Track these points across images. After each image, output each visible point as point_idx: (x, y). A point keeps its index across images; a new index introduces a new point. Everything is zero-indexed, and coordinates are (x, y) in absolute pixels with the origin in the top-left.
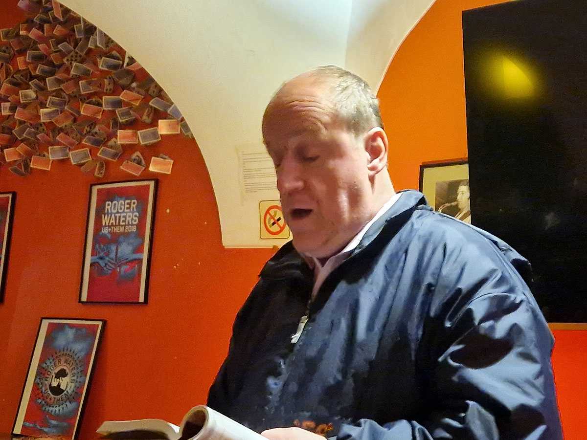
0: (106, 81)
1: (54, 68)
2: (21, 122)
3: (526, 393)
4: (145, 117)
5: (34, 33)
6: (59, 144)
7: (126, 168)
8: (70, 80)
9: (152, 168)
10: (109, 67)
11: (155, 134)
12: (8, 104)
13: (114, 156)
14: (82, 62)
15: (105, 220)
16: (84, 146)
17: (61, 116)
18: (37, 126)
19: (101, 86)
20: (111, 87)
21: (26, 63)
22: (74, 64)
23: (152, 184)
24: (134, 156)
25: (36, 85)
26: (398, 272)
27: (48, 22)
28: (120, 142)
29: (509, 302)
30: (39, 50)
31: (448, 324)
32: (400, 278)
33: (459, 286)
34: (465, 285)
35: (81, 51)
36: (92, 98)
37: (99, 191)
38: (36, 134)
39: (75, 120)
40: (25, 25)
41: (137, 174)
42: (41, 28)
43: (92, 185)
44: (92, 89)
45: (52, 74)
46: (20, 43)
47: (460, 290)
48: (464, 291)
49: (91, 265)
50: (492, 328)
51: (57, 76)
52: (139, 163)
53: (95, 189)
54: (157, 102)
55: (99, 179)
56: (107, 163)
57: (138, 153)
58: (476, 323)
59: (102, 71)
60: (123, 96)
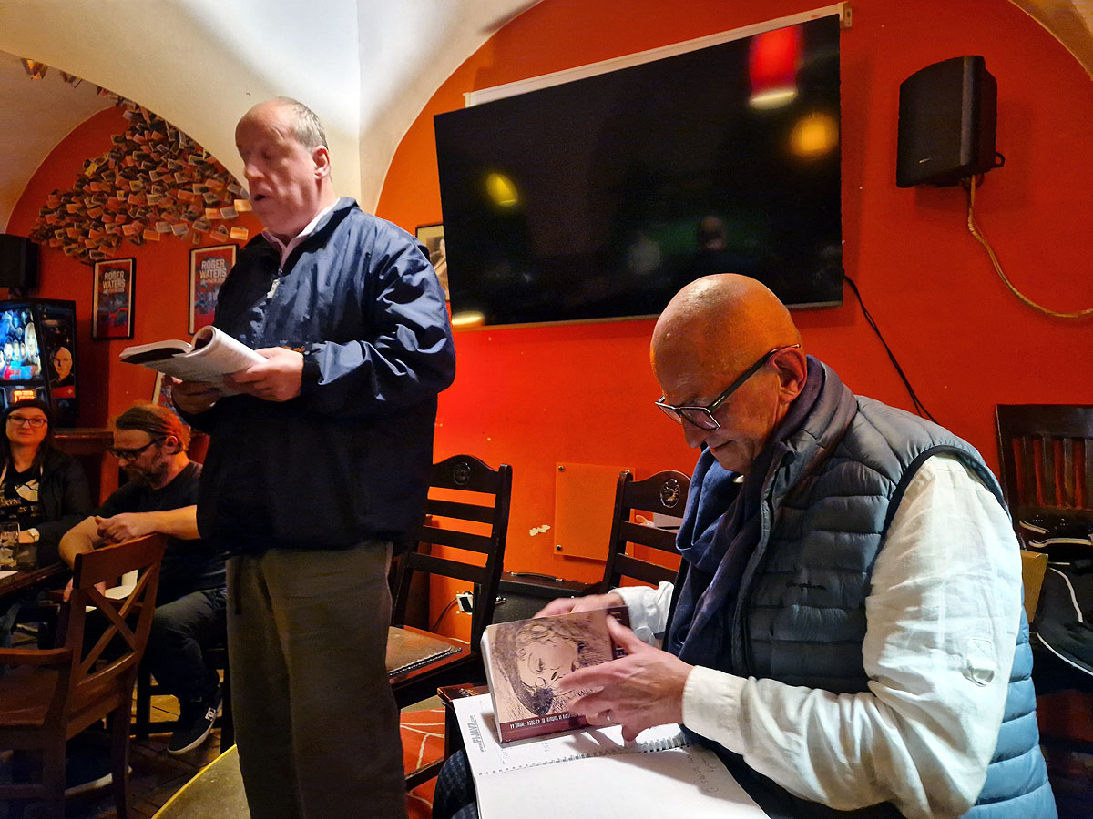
0: (196, 174)
1: (154, 165)
2: (134, 206)
3: (433, 319)
4: (226, 200)
5: (137, 138)
6: (163, 220)
7: (215, 236)
8: (167, 173)
9: (233, 235)
10: (196, 162)
11: (234, 212)
12: (122, 192)
13: (206, 228)
14: (175, 159)
15: (203, 275)
16: (183, 222)
17: (163, 200)
18: (147, 209)
19: (192, 176)
20: (200, 178)
21: (134, 161)
22: (169, 160)
23: (234, 248)
24: (220, 228)
25: (143, 177)
26: (345, 247)
27: (147, 129)
28: (208, 218)
29: (419, 264)
30: (141, 150)
31: (382, 277)
32: (346, 251)
33: (387, 253)
34: (391, 252)
35: (175, 151)
36: (186, 186)
37: (196, 254)
38: (145, 214)
39: (175, 203)
40: (130, 132)
41: (223, 241)
42: (142, 134)
43: (191, 250)
44: (185, 180)
45: (154, 169)
46: (127, 146)
47: (388, 256)
48: (391, 256)
49: (196, 307)
50: (410, 280)
51: (158, 170)
52: (224, 233)
53: (194, 253)
54: (233, 188)
55: (195, 245)
56: (201, 234)
57: (222, 226)
58: (401, 275)
59: (191, 166)
60: (208, 184)
